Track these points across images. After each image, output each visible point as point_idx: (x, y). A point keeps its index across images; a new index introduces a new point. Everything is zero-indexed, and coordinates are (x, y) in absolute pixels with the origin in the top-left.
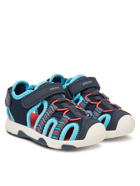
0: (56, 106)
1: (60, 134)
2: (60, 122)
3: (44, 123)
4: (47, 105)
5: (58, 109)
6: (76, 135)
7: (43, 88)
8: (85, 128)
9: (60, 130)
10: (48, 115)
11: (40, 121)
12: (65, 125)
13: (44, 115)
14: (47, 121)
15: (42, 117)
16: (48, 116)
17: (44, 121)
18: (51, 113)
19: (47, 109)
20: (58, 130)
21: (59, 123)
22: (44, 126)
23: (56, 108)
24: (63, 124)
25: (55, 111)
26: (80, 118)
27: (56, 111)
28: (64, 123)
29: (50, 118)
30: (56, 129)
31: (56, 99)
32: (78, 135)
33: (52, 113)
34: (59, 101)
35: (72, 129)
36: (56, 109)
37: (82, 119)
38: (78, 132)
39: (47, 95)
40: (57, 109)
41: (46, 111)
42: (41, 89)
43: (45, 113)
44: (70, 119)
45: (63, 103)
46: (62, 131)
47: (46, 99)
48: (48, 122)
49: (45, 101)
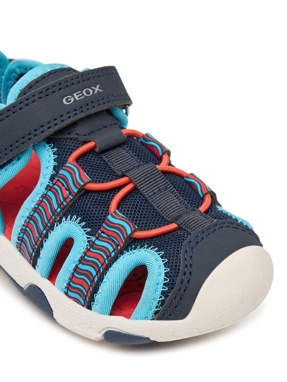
0: (82, 171)
1: (96, 290)
2: (97, 242)
3: (40, 233)
4: (53, 163)
5: (92, 182)
6: (155, 304)
7: (36, 98)
8: (188, 274)
9: (94, 273)
10: (56, 206)
11: (27, 224)
12: (113, 254)
13: (40, 203)
14: (52, 228)
15: (35, 210)
16: (54, 212)
17: (41, 228)
18: (65, 199)
19: (52, 178)
20: (87, 274)
21: (92, 244)
22: (41, 246)
23: (83, 181)
24: (107, 249)
25: (78, 192)
26: (173, 226)
27: (84, 192)
28: (111, 249)
29: (61, 218)
30: (81, 266)
31: (84, 138)
32: (162, 305)
33: (68, 200)
34: (95, 147)
35: (138, 276)
36: (84, 185)
37: (179, 228)
38: (163, 293)
39: (49, 125)
40: (89, 182)
41: (48, 188)
42: (27, 102)
43: (45, 196)
44: (133, 232)
45: (113, 153)
46: (101, 279)
47: (49, 140)
48: (52, 232)
49: (44, 146)
